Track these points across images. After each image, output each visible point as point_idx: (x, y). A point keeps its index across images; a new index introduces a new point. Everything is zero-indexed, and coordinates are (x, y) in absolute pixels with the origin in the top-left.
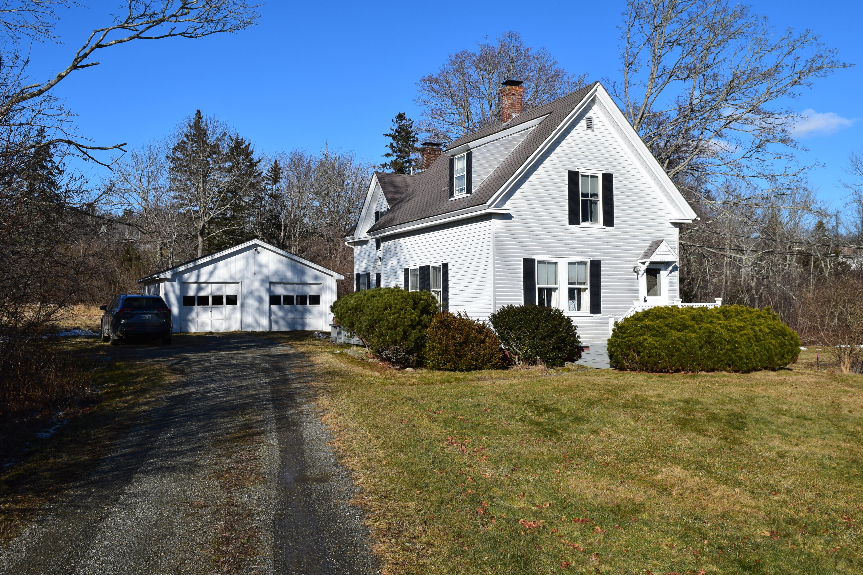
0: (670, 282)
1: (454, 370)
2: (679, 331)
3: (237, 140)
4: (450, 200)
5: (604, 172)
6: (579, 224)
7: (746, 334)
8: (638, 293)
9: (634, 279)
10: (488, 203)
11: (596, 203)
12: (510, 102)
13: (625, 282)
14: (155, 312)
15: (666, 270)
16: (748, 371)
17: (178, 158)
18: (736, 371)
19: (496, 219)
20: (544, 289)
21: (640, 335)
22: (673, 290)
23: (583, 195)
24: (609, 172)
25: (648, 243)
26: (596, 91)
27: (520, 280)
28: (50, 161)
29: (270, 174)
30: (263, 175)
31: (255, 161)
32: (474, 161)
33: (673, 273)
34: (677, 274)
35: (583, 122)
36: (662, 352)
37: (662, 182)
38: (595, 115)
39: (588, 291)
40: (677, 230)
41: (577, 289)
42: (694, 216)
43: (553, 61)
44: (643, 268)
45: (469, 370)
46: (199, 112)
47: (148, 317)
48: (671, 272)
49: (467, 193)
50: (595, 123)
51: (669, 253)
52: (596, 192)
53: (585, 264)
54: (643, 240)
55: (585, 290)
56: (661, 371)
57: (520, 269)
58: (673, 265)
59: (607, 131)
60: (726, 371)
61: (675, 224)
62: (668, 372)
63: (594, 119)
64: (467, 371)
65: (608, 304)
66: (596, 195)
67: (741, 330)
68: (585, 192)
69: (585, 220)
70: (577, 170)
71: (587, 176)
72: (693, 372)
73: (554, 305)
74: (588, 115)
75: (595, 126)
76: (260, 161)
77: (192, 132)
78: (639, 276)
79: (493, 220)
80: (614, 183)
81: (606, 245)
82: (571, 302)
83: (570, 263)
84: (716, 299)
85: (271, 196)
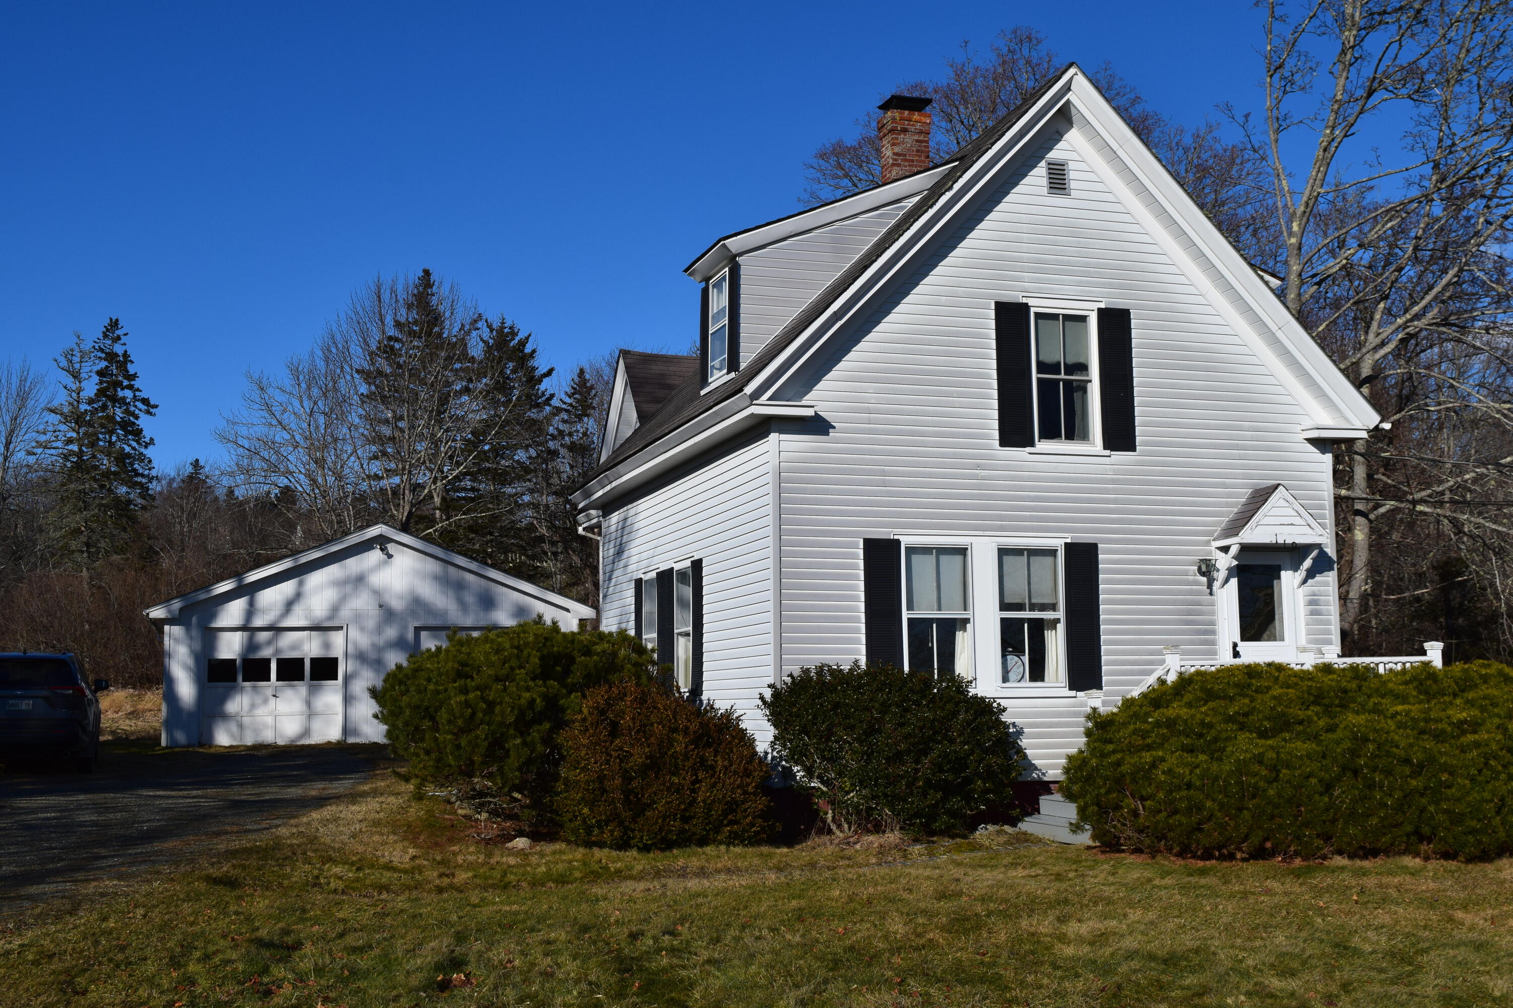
0: (1311, 603)
1: (623, 845)
2: (1263, 734)
3: (502, 328)
4: (703, 393)
5: (1102, 306)
6: (1032, 444)
7: (1477, 745)
8: (1213, 632)
9: (1199, 593)
10: (749, 389)
11: (1084, 390)
12: (897, 149)
13: (1174, 603)
14: (45, 693)
15: (1296, 568)
16: (1485, 856)
17: (380, 373)
18: (1447, 856)
19: (781, 432)
20: (931, 621)
21: (1149, 748)
22: (1322, 623)
23: (1043, 367)
24: (1119, 303)
25: (1243, 495)
26: (1067, 88)
27: (856, 599)
28: (130, 387)
29: (568, 400)
30: (555, 402)
31: (538, 373)
32: (744, 288)
33: (1318, 578)
34: (1329, 580)
35: (1038, 175)
36: (1208, 796)
37: (1274, 328)
38: (1073, 156)
39: (1061, 628)
40: (1328, 458)
41: (1030, 621)
42: (1372, 418)
43: (1132, 96)
44: (1224, 562)
45: (666, 845)
46: (427, 273)
47: (25, 705)
48: (1311, 574)
49: (728, 373)
50: (1073, 175)
51: (1298, 520)
52: (1082, 360)
53: (1053, 553)
54: (1225, 486)
55: (1054, 623)
56: (1207, 855)
57: (856, 567)
58: (1314, 553)
59: (1109, 197)
60: (1417, 854)
61: (1321, 444)
62: (1231, 857)
63: (1071, 165)
64: (662, 850)
65: (1123, 663)
66: (1083, 368)
67: (1464, 733)
68: (1049, 357)
69: (1050, 433)
70: (1025, 301)
71: (1055, 317)
72: (1305, 859)
73: (962, 667)
74: (1054, 155)
75: (1073, 185)
76: (549, 373)
77: (414, 315)
78: (1216, 585)
79: (774, 437)
80: (1134, 333)
81: (1115, 502)
82: (1012, 659)
83: (1003, 552)
84: (1427, 645)
85: (572, 448)
